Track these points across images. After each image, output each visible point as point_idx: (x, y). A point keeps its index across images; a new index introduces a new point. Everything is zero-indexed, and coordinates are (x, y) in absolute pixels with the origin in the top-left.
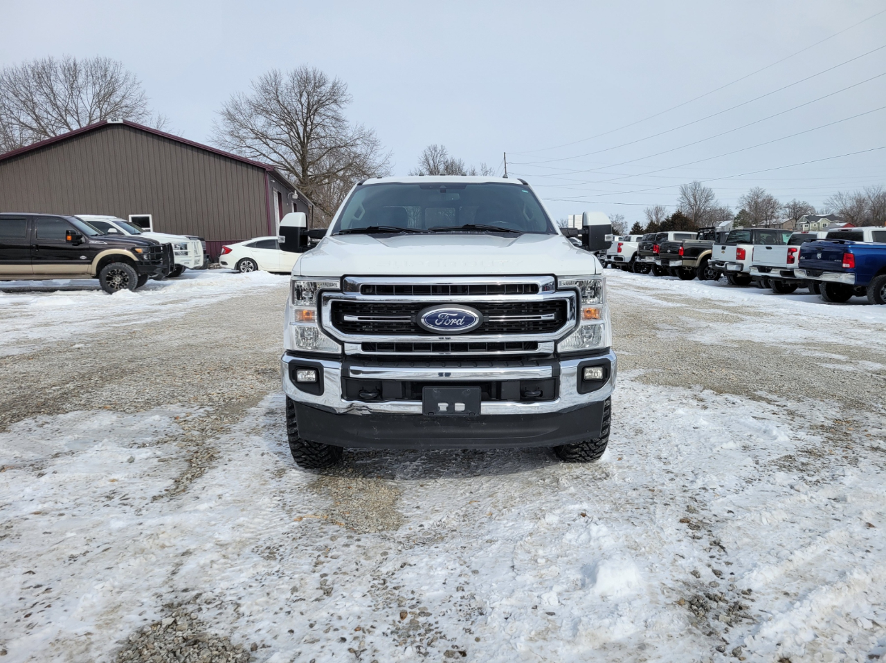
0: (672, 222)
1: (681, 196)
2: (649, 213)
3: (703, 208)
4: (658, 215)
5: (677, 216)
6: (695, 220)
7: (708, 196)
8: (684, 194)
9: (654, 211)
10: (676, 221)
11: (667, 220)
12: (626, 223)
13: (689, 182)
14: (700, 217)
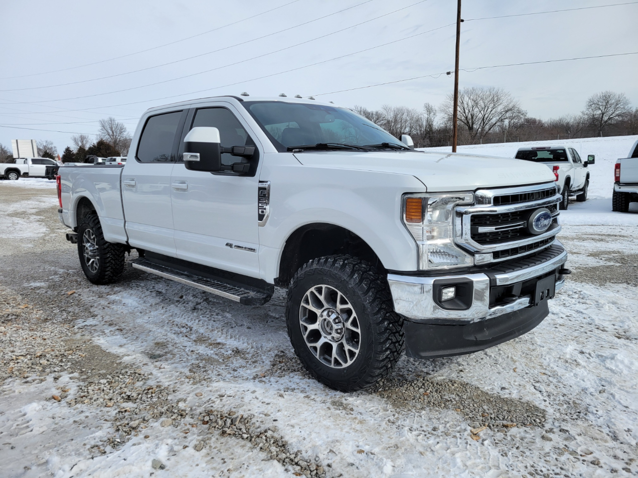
0: (98, 147)
1: (101, 128)
2: (75, 140)
3: (119, 137)
4: (83, 142)
5: (101, 143)
6: (115, 147)
7: (122, 130)
8: (103, 126)
9: (80, 139)
10: (101, 147)
11: (93, 146)
12: (55, 147)
13: (106, 118)
14: (117, 144)
